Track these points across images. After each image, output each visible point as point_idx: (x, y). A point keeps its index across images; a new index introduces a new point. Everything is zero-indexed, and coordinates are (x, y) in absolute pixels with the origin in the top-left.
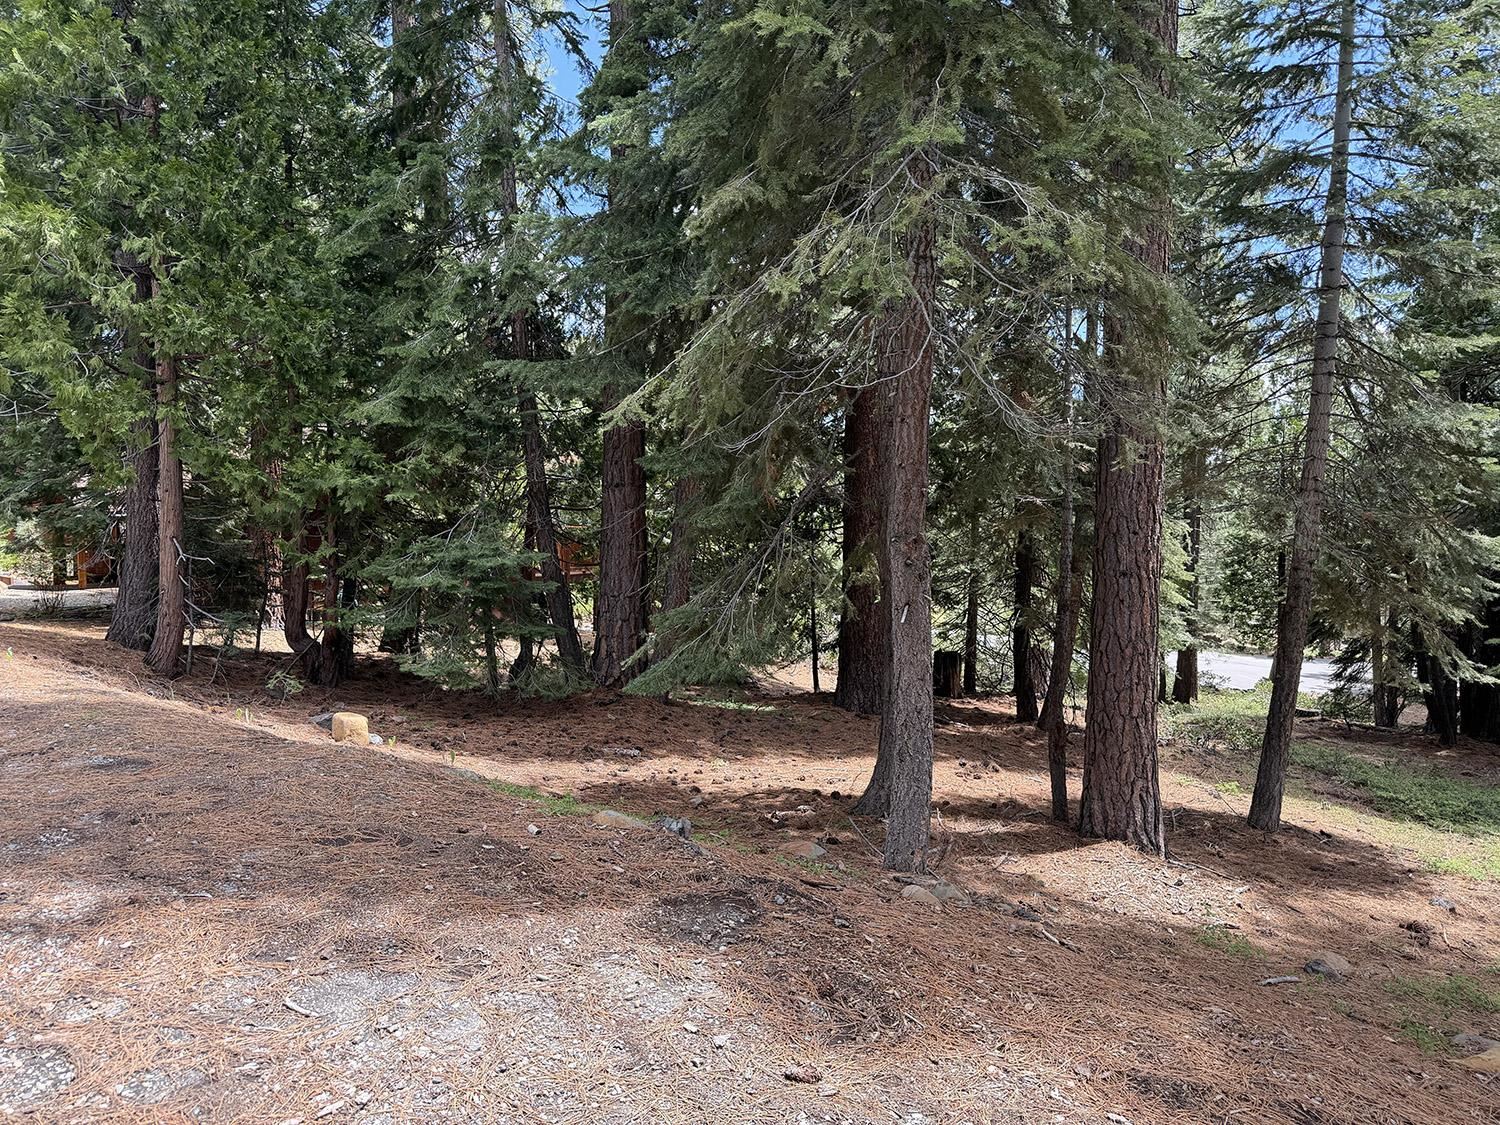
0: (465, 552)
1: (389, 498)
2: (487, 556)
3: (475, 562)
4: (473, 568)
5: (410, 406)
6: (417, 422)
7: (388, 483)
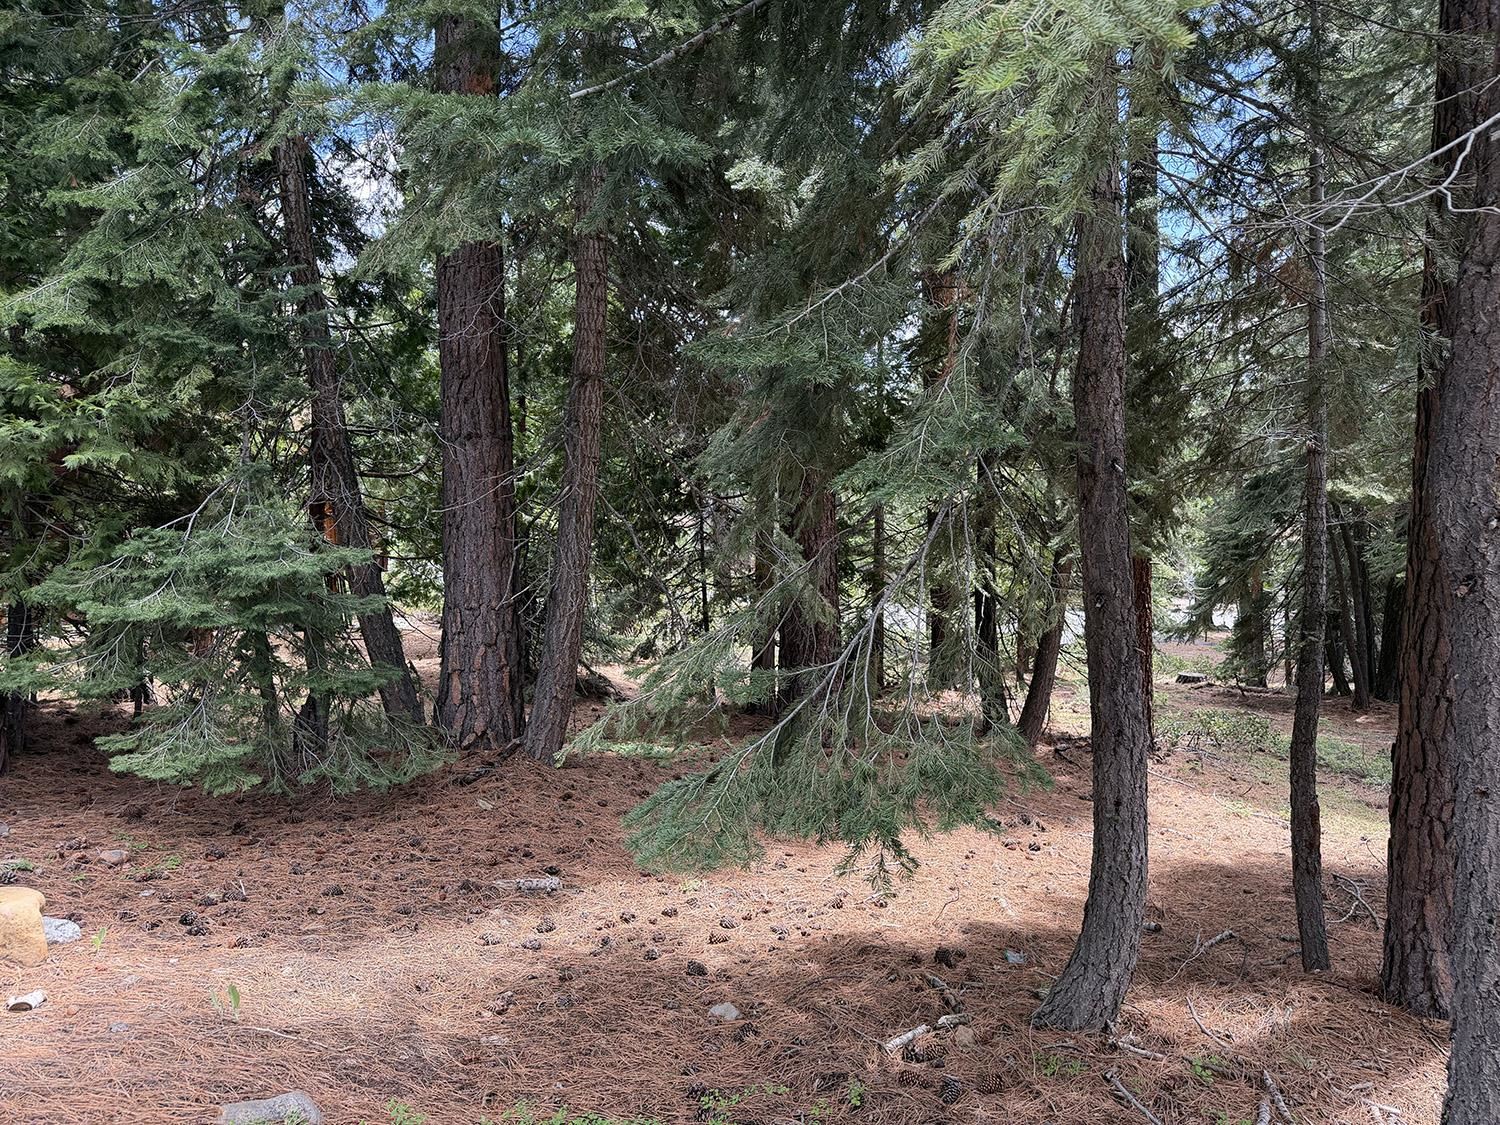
0: (221, 554)
1: (71, 461)
2: (262, 559)
3: (243, 570)
4: (237, 580)
5: (105, 296)
6: (119, 328)
7: (70, 436)
